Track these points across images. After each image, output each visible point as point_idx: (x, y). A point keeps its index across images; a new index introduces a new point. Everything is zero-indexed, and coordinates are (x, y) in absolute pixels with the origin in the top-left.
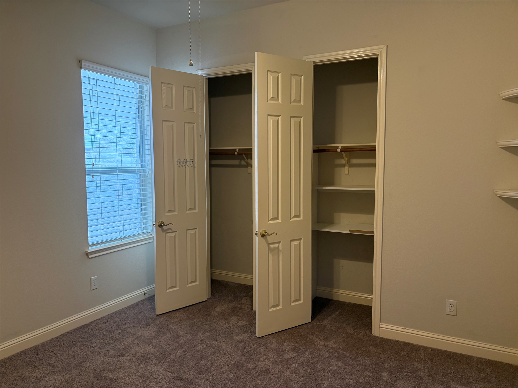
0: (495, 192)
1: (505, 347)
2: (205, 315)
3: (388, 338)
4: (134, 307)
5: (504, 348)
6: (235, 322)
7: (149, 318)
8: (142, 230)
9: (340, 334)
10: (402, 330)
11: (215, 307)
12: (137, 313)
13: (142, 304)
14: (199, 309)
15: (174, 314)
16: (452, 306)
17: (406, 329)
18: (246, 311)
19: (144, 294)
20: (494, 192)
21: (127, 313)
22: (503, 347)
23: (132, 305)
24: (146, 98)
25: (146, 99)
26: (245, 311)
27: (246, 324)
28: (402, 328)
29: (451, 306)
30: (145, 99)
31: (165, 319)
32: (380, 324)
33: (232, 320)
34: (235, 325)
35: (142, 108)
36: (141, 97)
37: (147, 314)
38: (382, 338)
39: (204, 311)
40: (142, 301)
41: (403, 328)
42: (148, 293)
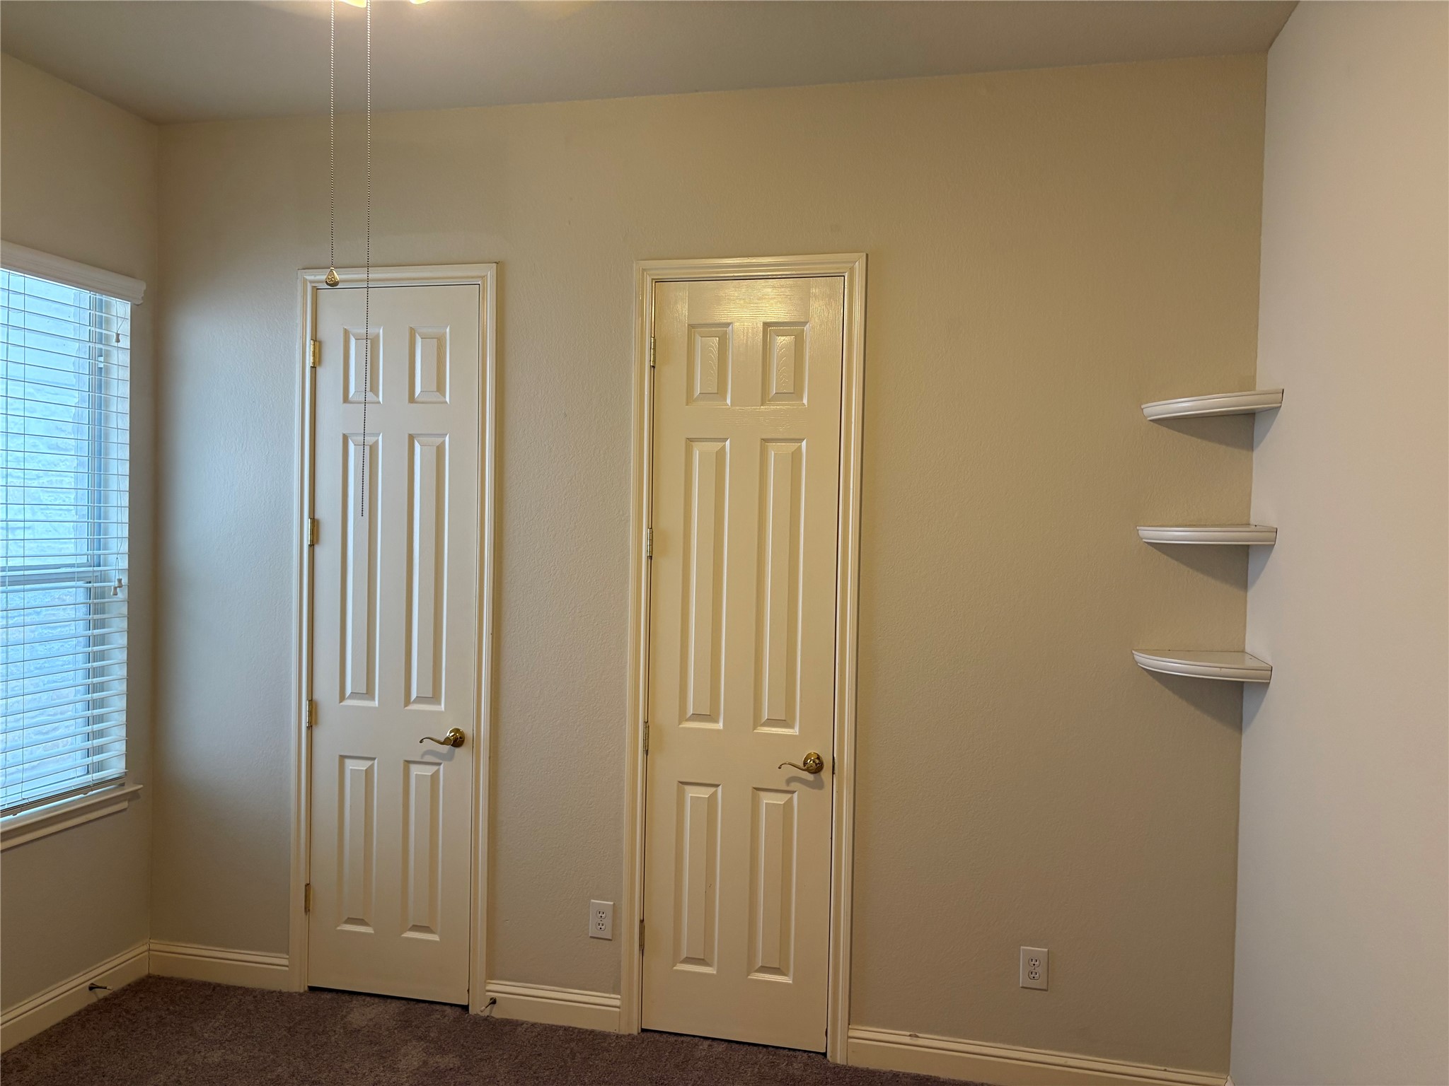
0: (1135, 656)
1: (1168, 1069)
2: (312, 1047)
3: (872, 1067)
4: (53, 1039)
5: (1165, 1070)
6: (415, 1063)
7: (113, 1077)
8: (88, 773)
9: (739, 1068)
10: (908, 1040)
11: (344, 1013)
12: (66, 1064)
13: (83, 1027)
14: (290, 1028)
15: (203, 1054)
16: (1036, 963)
17: (917, 1037)
18: (447, 1018)
19: (92, 988)
20: (1134, 658)
21: (27, 1066)
22: (1163, 1068)
23: (47, 1034)
24: (118, 341)
25: (120, 345)
26: (445, 1020)
27: (451, 1066)
28: (908, 1033)
29: (1034, 965)
30: (116, 344)
31: (172, 1079)
32: (850, 1026)
33: (405, 1055)
34: (415, 1074)
35: (101, 372)
36: (101, 339)
37: (103, 1065)
38: (856, 1070)
39: (307, 1031)
40: (83, 1014)
41: (910, 1036)
42: (103, 985)
